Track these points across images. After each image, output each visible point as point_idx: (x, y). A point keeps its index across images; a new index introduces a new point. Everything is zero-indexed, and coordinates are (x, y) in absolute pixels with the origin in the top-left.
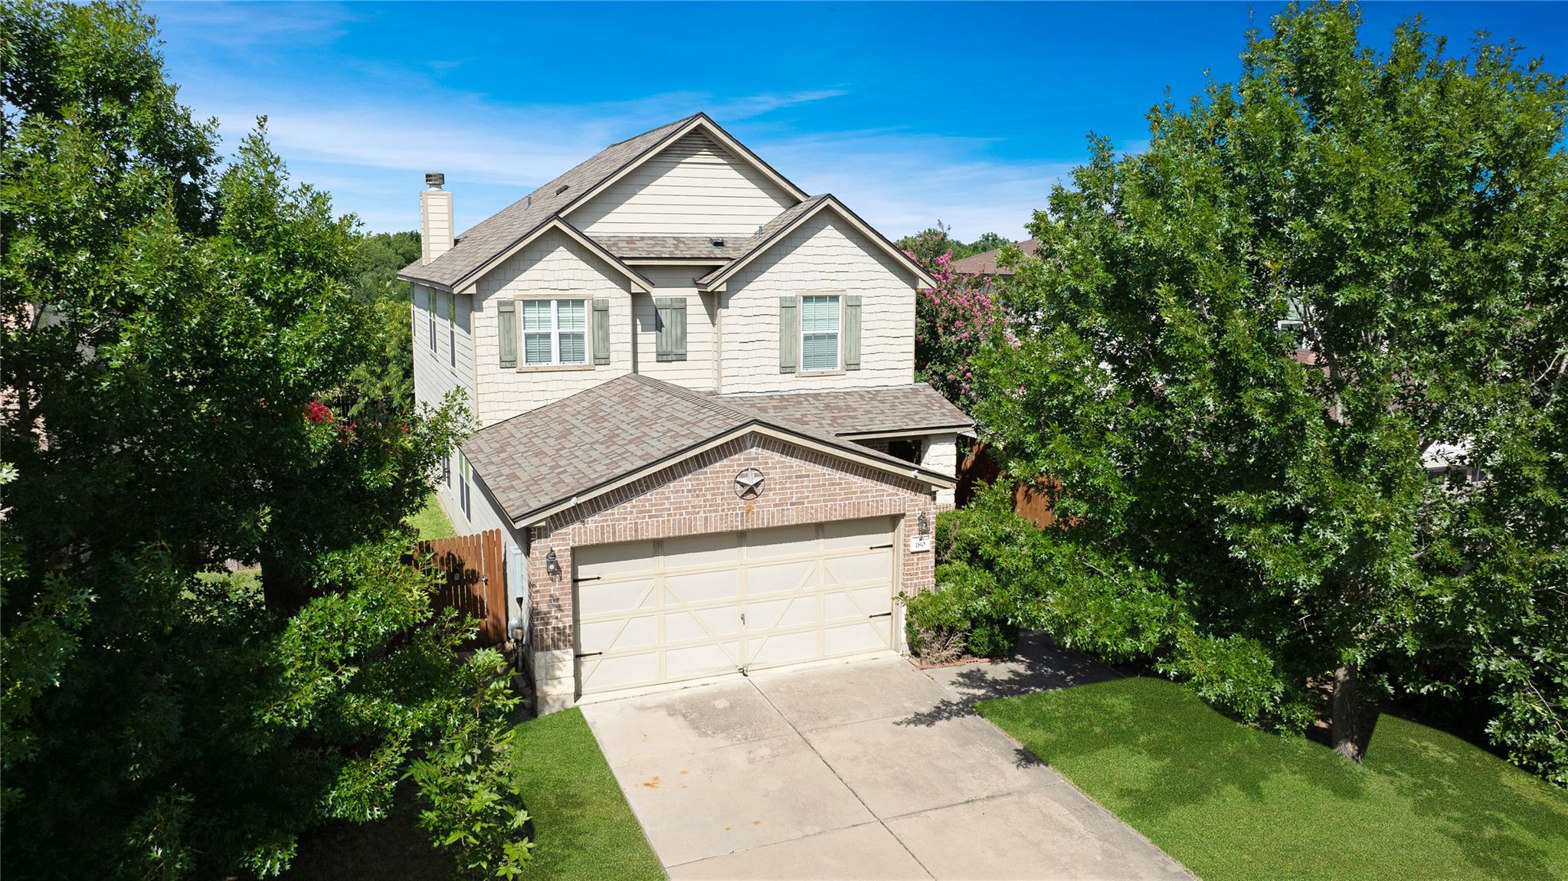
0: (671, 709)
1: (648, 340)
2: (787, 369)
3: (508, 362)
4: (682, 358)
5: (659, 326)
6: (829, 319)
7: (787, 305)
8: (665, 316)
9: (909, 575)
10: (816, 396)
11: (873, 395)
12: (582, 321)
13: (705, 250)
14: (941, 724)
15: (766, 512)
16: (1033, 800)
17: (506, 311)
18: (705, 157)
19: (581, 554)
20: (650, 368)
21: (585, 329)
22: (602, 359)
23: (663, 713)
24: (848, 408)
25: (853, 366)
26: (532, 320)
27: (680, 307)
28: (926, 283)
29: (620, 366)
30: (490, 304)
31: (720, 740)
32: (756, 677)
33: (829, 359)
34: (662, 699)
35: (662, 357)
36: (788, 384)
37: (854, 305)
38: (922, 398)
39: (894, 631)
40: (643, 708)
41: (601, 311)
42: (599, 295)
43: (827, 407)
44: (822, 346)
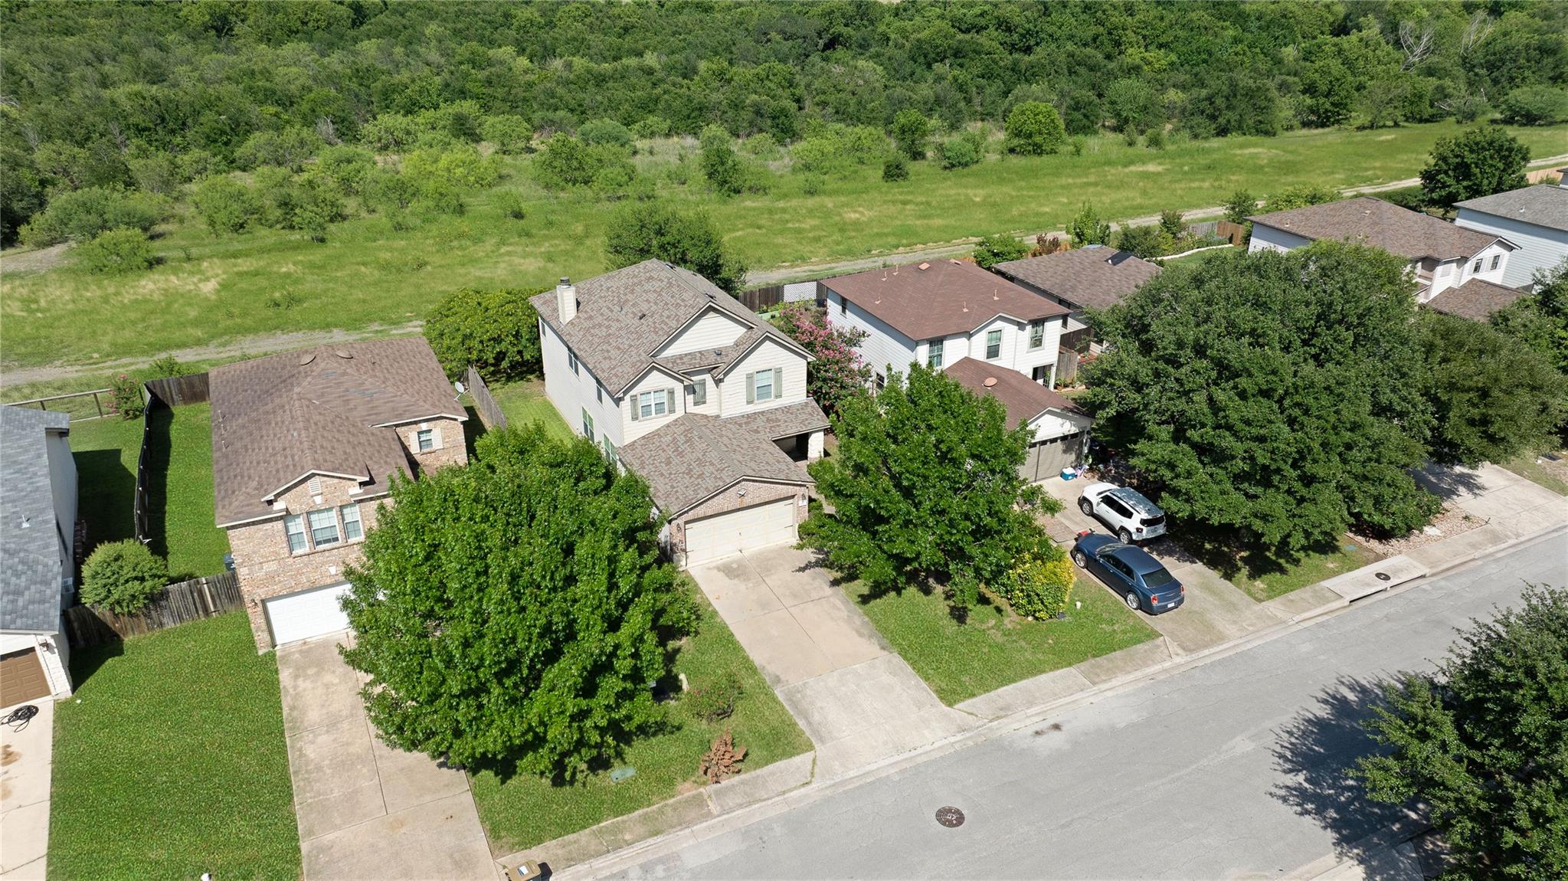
0: (719, 569)
1: (690, 398)
2: (749, 402)
3: (635, 418)
4: (704, 403)
5: (694, 392)
6: (768, 379)
7: (750, 377)
8: (697, 388)
9: (799, 514)
10: (762, 413)
11: (787, 410)
12: (664, 397)
13: (713, 358)
14: (807, 571)
15: (747, 501)
16: (832, 599)
17: (634, 399)
18: (712, 314)
19: (686, 523)
20: (692, 409)
21: (665, 400)
22: (672, 411)
23: (716, 571)
24: (778, 420)
25: (779, 396)
26: (642, 401)
27: (703, 383)
28: (811, 359)
29: (679, 412)
30: (627, 398)
31: (736, 581)
32: (746, 553)
33: (768, 395)
34: (714, 564)
35: (696, 404)
36: (751, 409)
37: (779, 371)
38: (809, 409)
39: (794, 531)
40: (709, 569)
41: (671, 393)
42: (670, 387)
43: (768, 420)
44: (765, 390)
